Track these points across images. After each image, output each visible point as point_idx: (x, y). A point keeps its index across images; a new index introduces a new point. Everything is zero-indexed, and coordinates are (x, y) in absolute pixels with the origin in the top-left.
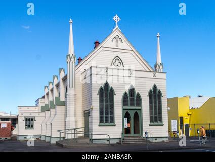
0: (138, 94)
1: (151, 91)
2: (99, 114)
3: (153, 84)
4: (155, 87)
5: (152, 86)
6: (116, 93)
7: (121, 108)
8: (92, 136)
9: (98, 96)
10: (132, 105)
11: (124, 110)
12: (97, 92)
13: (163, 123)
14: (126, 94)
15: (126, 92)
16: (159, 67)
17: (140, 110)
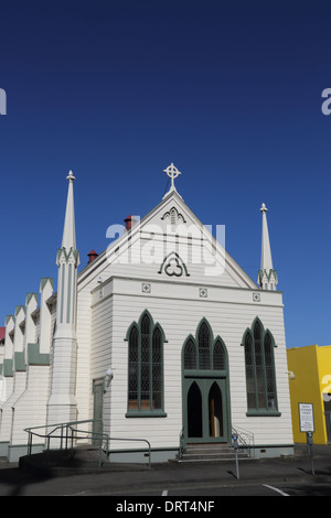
0: (219, 341)
1: (248, 334)
2: (126, 388)
3: (254, 318)
4: (257, 323)
5: (251, 322)
6: (167, 337)
7: (180, 373)
8: (108, 444)
9: (127, 343)
10: (204, 365)
11: (186, 377)
12: (124, 335)
13: (280, 410)
14: (190, 339)
15: (191, 336)
16: (269, 278)
17: (225, 378)
